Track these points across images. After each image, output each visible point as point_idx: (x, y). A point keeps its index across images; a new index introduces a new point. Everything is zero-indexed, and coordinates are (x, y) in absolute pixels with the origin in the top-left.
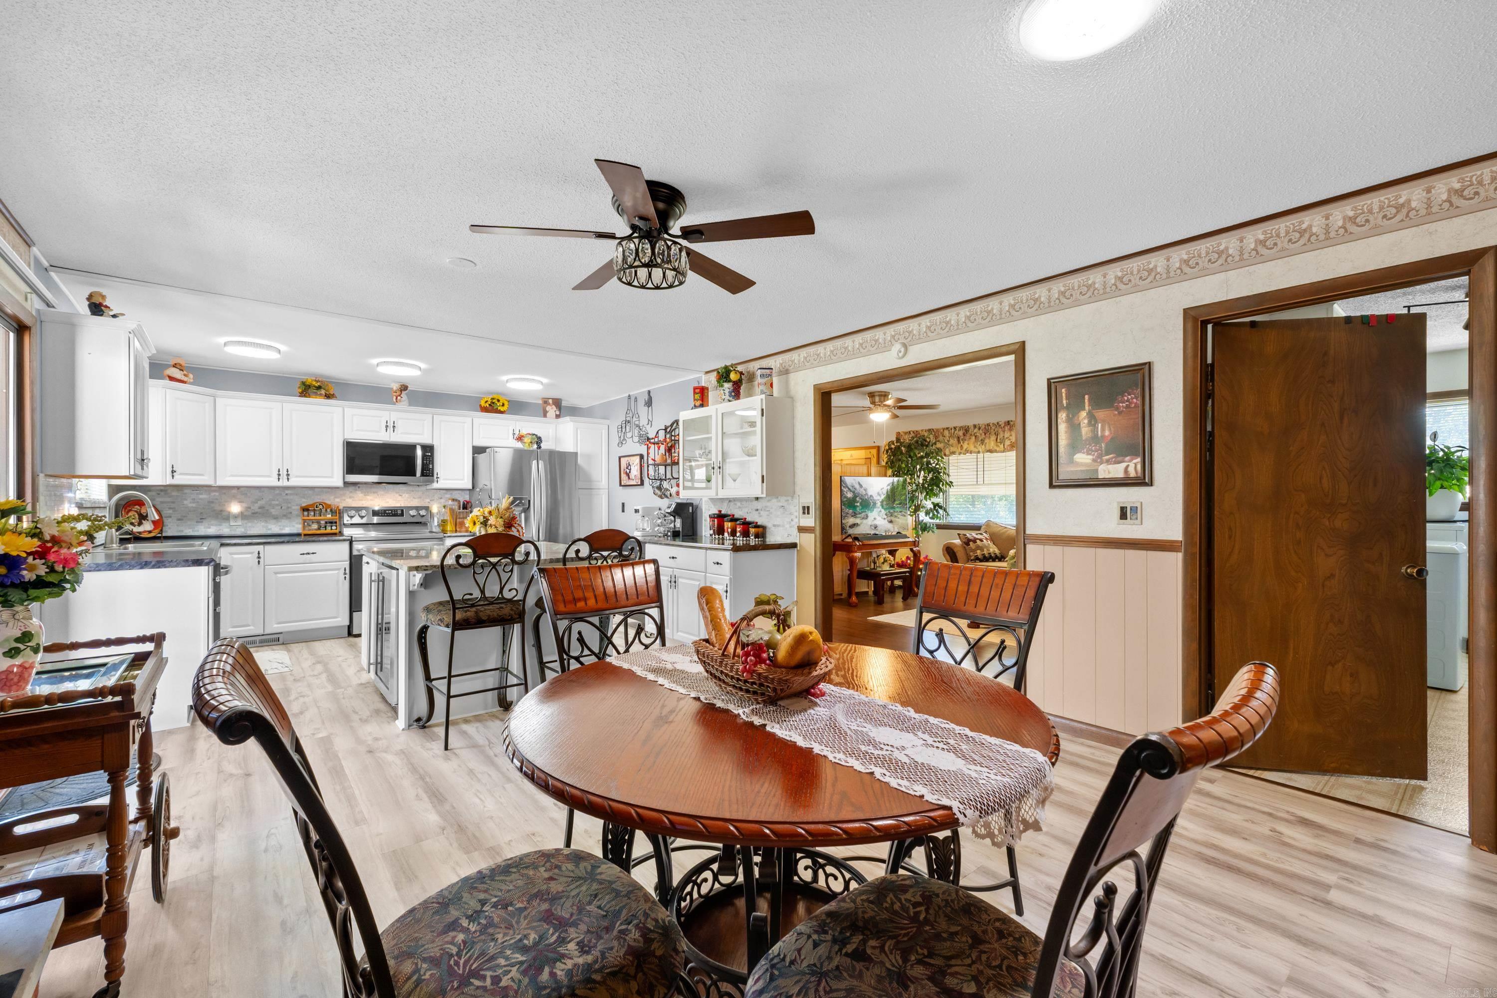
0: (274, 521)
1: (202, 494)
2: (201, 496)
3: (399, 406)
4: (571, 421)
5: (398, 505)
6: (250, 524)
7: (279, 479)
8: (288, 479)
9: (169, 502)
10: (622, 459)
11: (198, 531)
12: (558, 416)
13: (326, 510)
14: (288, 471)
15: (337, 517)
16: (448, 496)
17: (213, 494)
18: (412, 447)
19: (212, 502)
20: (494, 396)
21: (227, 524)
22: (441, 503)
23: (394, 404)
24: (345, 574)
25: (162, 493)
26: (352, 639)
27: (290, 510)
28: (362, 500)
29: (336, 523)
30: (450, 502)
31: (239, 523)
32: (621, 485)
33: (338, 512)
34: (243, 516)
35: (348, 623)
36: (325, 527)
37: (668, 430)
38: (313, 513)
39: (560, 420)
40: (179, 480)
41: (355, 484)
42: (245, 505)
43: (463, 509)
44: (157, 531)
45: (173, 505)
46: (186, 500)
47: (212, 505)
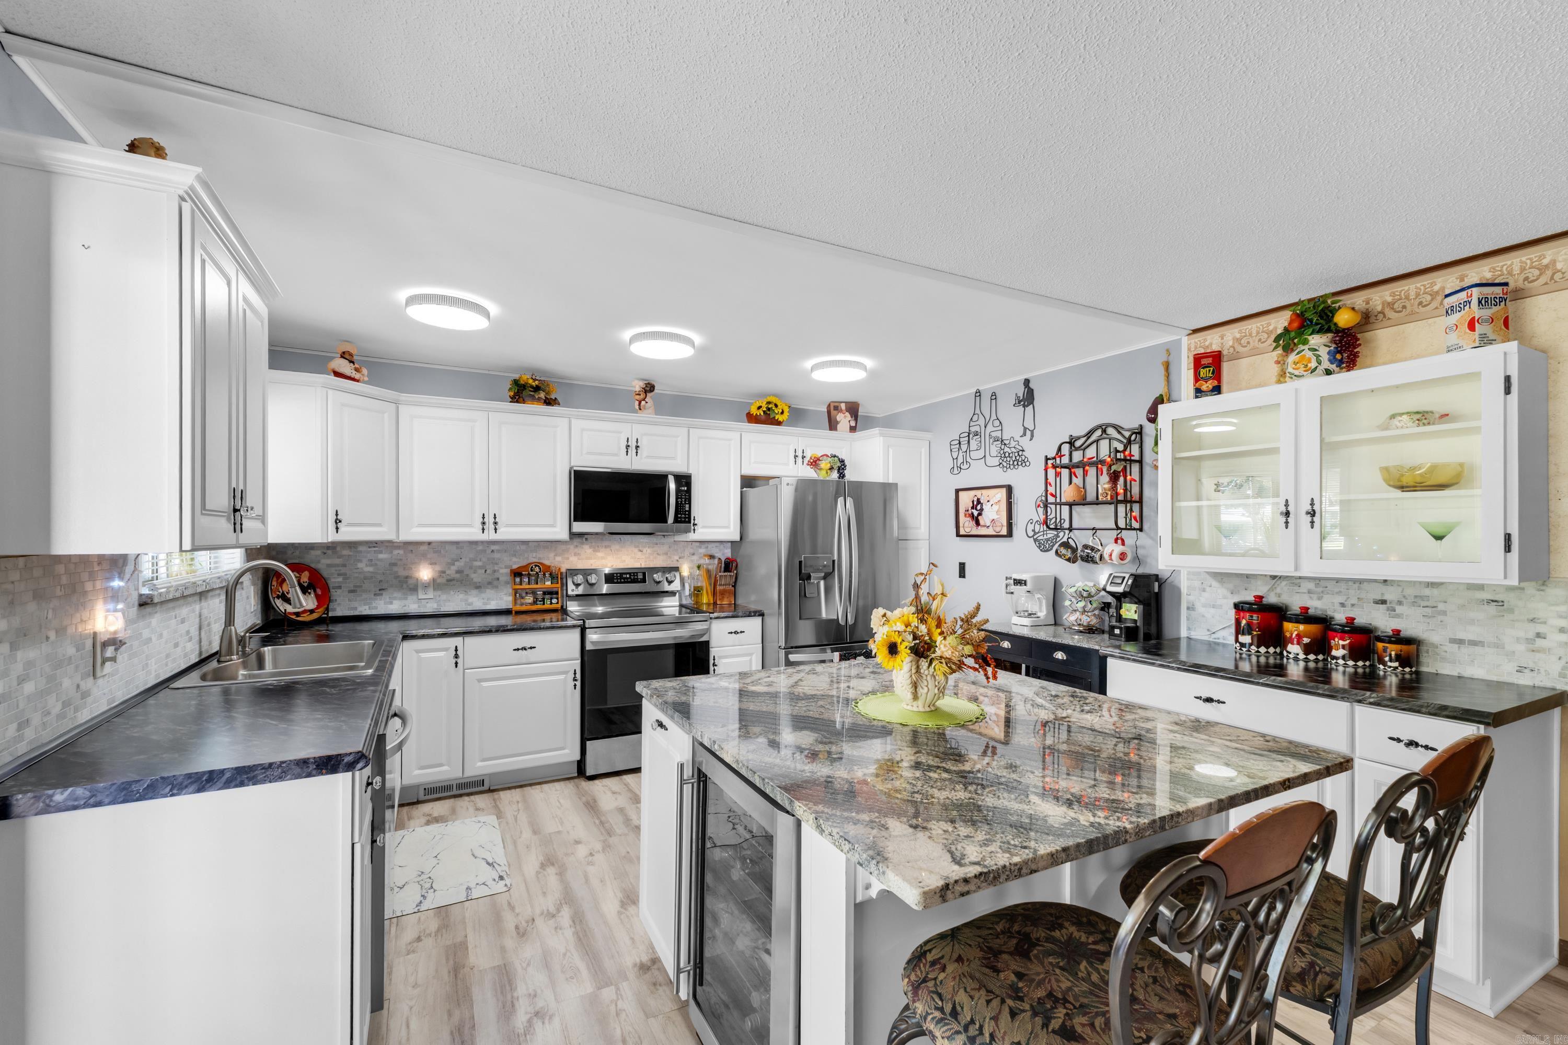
0: (475, 592)
1: (381, 552)
2: (381, 556)
3: (641, 416)
4: (881, 435)
5: (637, 565)
6: (444, 597)
7: (483, 529)
8: (496, 529)
9: (337, 565)
10: (961, 493)
11: (376, 608)
12: (853, 429)
13: (544, 574)
14: (495, 518)
15: (559, 585)
16: (702, 551)
17: (396, 552)
18: (660, 479)
19: (395, 564)
20: (774, 400)
21: (414, 597)
22: (692, 561)
23: (635, 411)
24: (575, 680)
25: (329, 552)
26: (585, 784)
27: (496, 575)
28: (590, 558)
29: (557, 593)
30: (707, 561)
31: (431, 594)
32: (958, 535)
33: (559, 577)
34: (436, 585)
35: (577, 757)
36: (543, 600)
37: (1078, 444)
38: (526, 580)
39: (857, 434)
40: (348, 534)
41: (581, 535)
42: (438, 568)
43: (725, 571)
44: (321, 610)
45: (343, 570)
46: (360, 561)
47: (395, 569)
